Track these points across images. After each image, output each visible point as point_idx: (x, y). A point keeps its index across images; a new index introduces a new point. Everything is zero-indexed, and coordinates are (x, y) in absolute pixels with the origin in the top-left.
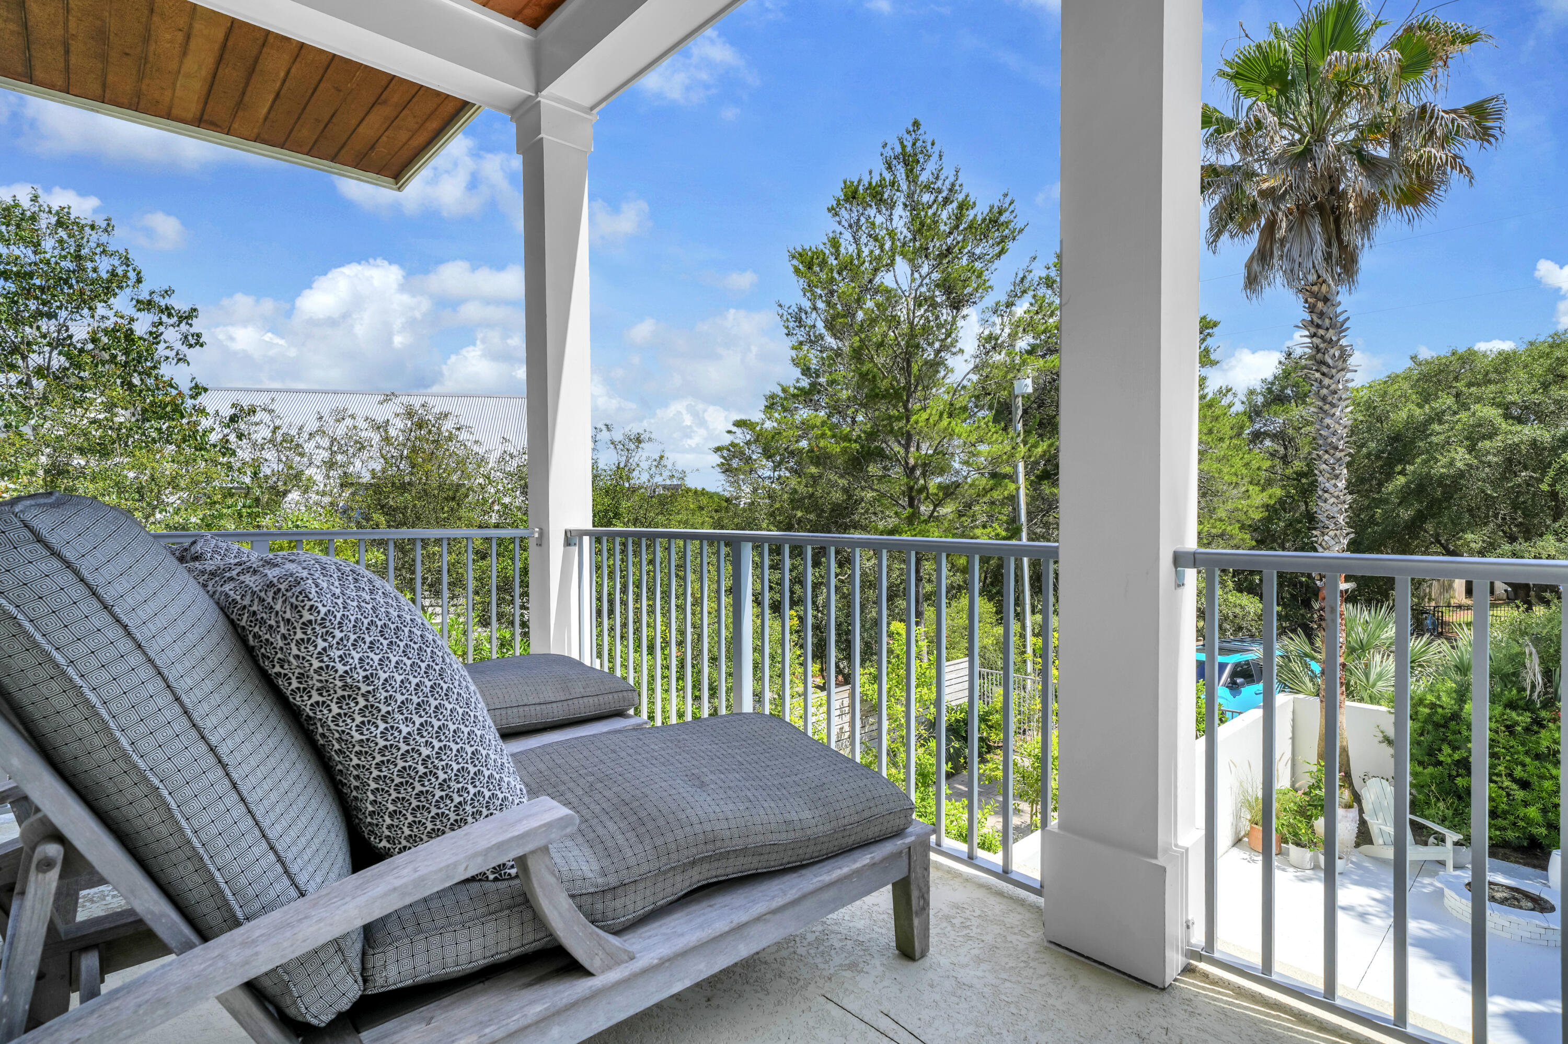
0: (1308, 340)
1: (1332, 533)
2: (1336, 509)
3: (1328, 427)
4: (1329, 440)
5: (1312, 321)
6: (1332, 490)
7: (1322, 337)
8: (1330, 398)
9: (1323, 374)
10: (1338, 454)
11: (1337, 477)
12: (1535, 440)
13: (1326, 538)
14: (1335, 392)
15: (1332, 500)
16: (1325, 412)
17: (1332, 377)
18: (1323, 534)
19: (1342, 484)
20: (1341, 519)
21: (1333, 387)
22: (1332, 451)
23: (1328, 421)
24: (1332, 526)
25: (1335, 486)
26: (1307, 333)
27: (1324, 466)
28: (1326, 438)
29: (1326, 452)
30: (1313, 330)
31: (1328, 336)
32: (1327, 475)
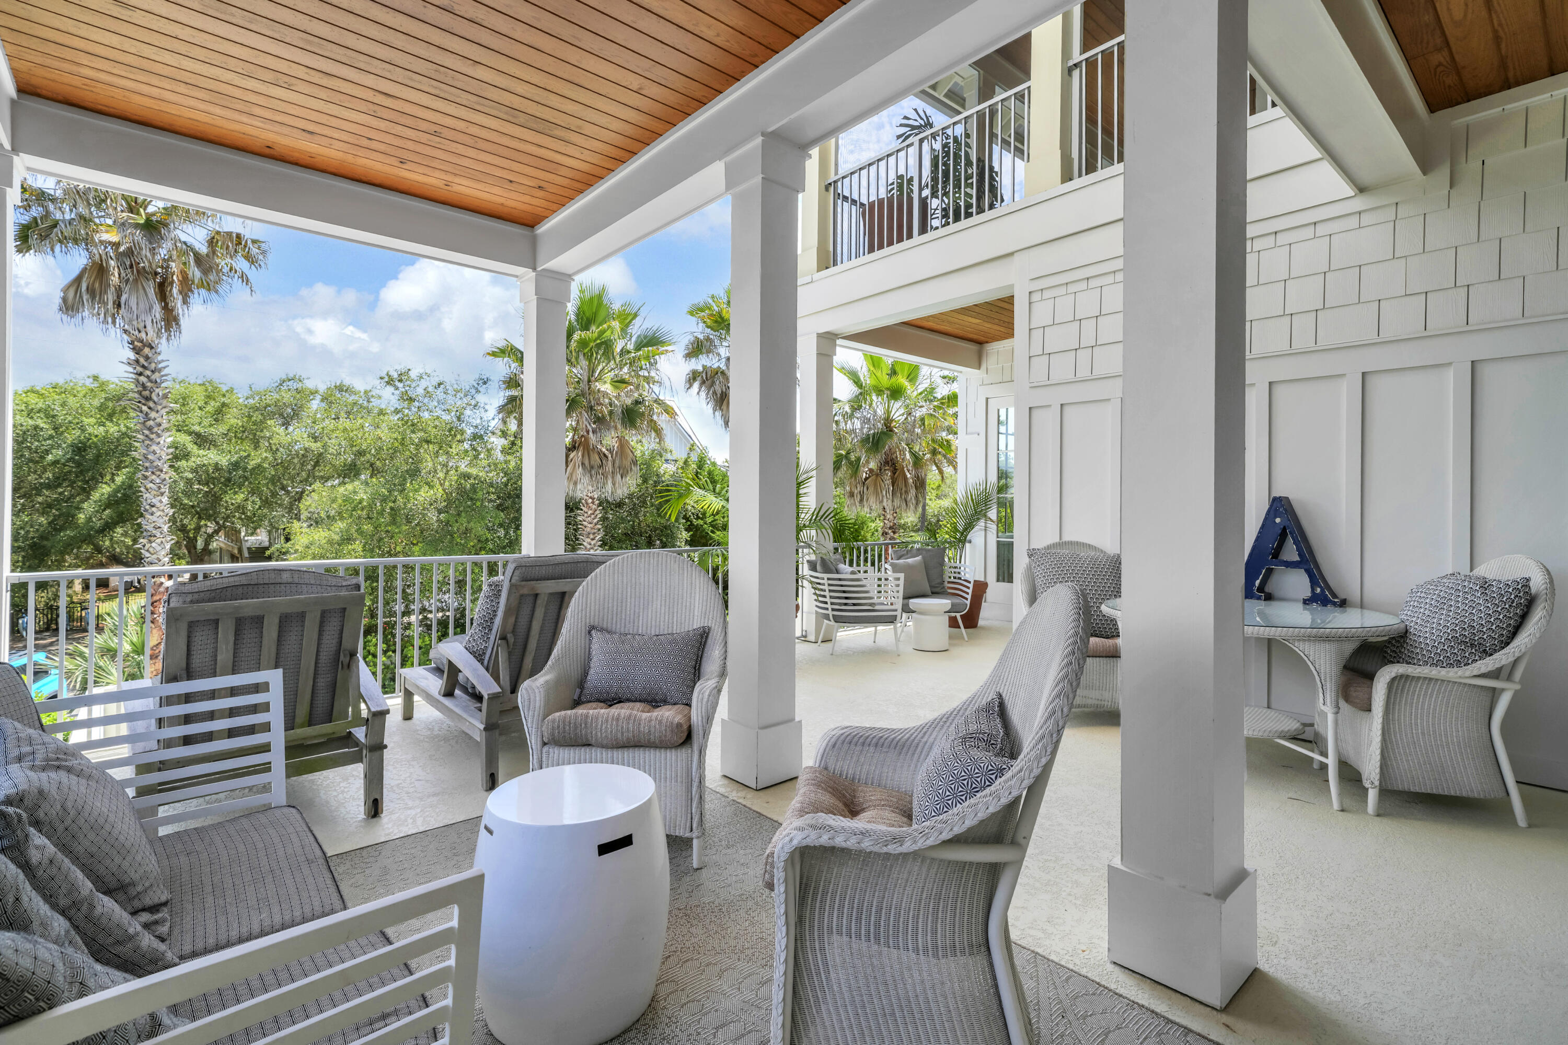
0: (134, 376)
1: (159, 541)
2: (161, 521)
3: (154, 453)
4: (155, 464)
5: (137, 361)
6: (158, 504)
7: (148, 377)
8: (156, 429)
9: (150, 408)
10: (163, 476)
11: (162, 494)
12: (217, 464)
13: (154, 545)
14: (160, 425)
15: (159, 513)
16: (151, 440)
17: (157, 412)
18: (150, 542)
19: (165, 500)
20: (165, 528)
21: (158, 420)
22: (158, 473)
23: (154, 447)
24: (158, 535)
25: (161, 502)
26: (132, 370)
27: (151, 485)
28: (152, 462)
29: (153, 473)
30: (139, 369)
31: (153, 377)
32: (154, 492)
